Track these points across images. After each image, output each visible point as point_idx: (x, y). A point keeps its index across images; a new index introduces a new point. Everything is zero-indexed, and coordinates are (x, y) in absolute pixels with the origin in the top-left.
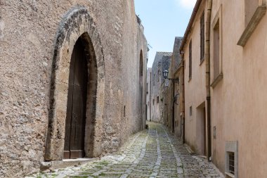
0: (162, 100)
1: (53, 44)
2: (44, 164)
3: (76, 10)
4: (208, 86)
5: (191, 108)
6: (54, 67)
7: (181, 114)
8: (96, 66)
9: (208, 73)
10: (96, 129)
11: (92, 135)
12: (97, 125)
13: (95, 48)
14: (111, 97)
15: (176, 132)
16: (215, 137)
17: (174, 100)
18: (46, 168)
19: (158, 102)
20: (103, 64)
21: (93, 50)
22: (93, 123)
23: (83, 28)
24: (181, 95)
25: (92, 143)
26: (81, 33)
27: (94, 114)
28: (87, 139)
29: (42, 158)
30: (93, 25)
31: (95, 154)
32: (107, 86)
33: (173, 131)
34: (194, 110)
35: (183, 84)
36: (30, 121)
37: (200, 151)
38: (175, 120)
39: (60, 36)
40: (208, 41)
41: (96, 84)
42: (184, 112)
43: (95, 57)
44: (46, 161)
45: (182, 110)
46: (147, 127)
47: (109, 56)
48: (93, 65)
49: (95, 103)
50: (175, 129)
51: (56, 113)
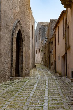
0: (42, 51)
1: (11, 36)
2: (11, 78)
3: (17, 22)
4: (66, 49)
5: (59, 56)
6: (12, 44)
7: (54, 59)
8: (22, 42)
9: (66, 43)
10: (23, 66)
11: (22, 68)
12: (23, 64)
13: (22, 34)
14: (27, 53)
15: (51, 68)
16: (68, 68)
17: (50, 52)
18: (11, 79)
19: (39, 52)
20: (24, 40)
21: (21, 35)
22: (22, 64)
23: (19, 28)
24: (54, 50)
25: (22, 72)
26: (18, 30)
27: (22, 61)
28: (20, 70)
29: (10, 76)
30: (21, 26)
31: (23, 76)
32: (26, 49)
33: (50, 68)
34: (61, 58)
35: (55, 45)
36: (7, 63)
37: (63, 75)
38: (51, 62)
39: (13, 33)
40: (66, 31)
41: (23, 49)
42: (56, 58)
43: (22, 38)
44: (11, 77)
45: (55, 57)
46: (35, 66)
47: (26, 36)
48: (21, 41)
49: (22, 56)
50: (51, 66)
51: (13, 61)
